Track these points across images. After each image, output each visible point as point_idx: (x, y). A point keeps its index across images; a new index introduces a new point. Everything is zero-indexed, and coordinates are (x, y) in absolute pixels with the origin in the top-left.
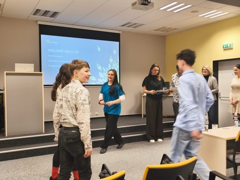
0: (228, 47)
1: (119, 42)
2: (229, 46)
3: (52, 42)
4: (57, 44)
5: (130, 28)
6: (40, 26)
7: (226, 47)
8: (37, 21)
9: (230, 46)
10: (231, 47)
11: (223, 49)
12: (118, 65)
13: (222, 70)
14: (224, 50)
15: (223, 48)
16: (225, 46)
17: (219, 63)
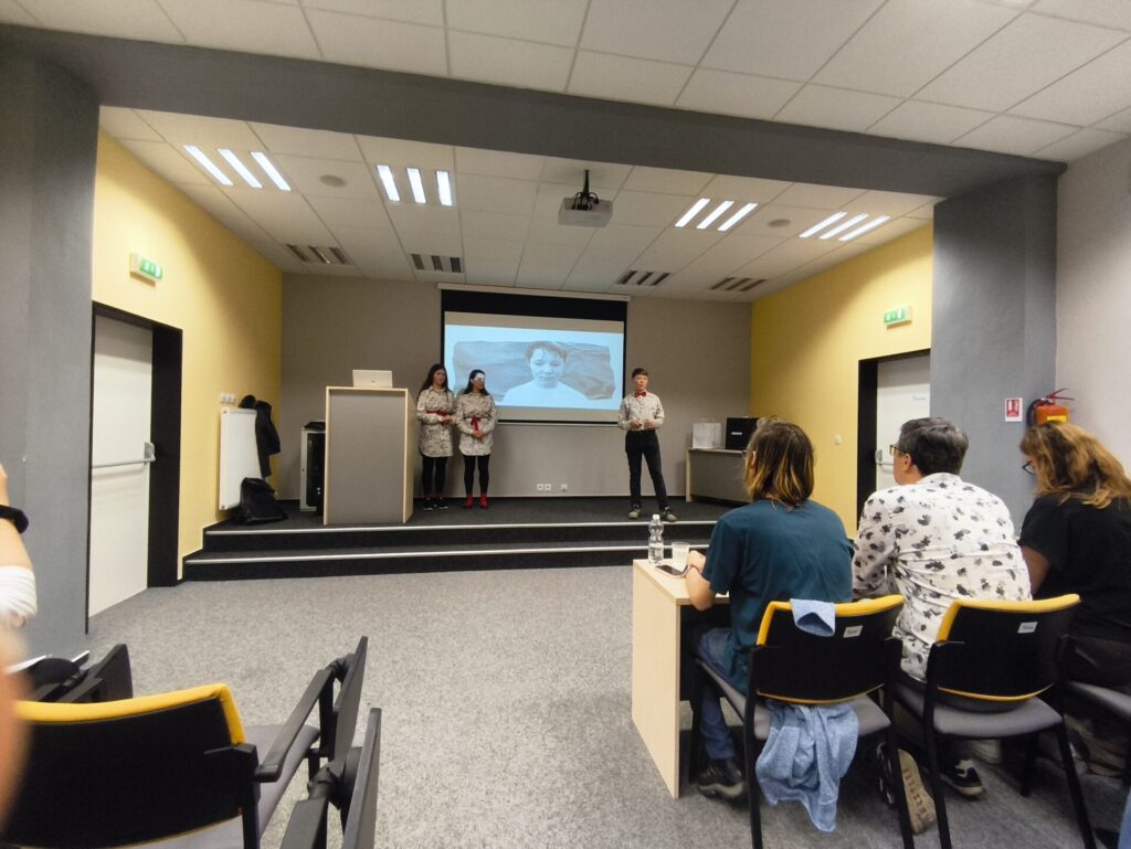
0: (896, 318)
1: (622, 323)
2: (899, 316)
5: (646, 287)
6: (445, 293)
7: (892, 320)
8: (436, 284)
9: (903, 316)
10: (907, 318)
11: (884, 326)
13: (887, 385)
14: (890, 327)
15: (886, 321)
16: (888, 318)
17: (880, 366)
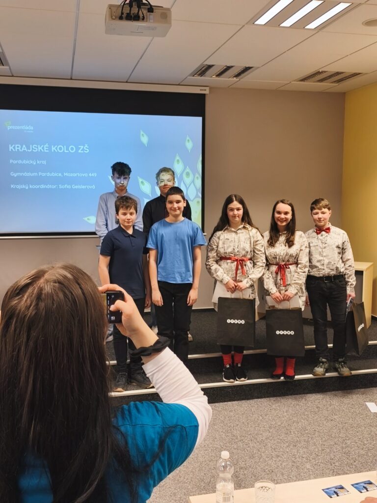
1: (200, 119)
3: (18, 128)
4: (31, 130)
12: (197, 178)
